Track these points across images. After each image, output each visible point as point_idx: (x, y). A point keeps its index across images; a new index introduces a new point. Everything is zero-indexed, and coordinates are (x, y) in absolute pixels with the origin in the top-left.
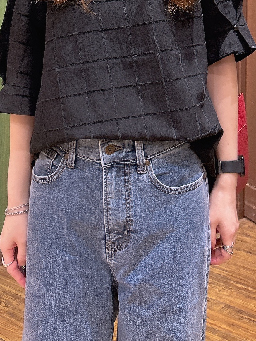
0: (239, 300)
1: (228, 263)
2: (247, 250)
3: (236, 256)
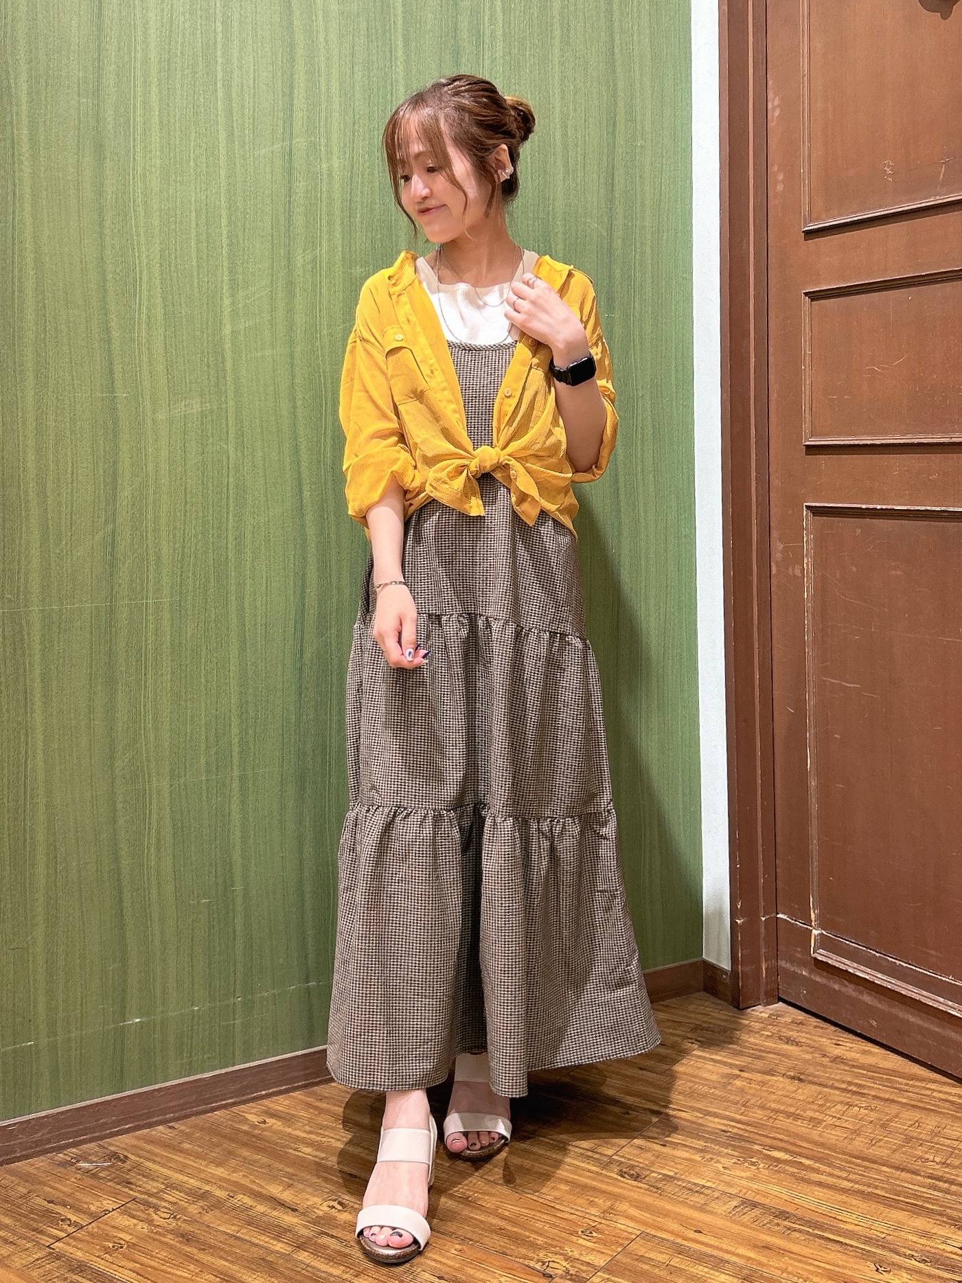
0: (776, 1188)
1: (743, 1106)
2: (792, 1074)
3: (764, 1088)
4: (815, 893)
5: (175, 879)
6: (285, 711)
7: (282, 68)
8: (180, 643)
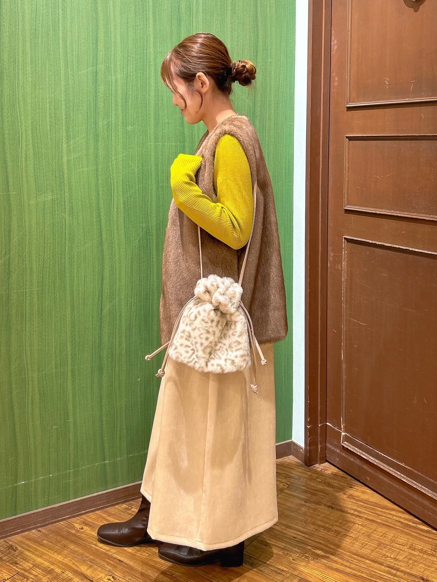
0: (316, 572)
4: (343, 416)
5: (40, 418)
6: (93, 338)
7: (92, 31)
8: (42, 309)
